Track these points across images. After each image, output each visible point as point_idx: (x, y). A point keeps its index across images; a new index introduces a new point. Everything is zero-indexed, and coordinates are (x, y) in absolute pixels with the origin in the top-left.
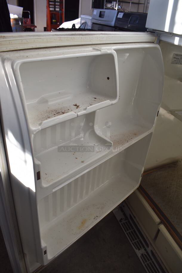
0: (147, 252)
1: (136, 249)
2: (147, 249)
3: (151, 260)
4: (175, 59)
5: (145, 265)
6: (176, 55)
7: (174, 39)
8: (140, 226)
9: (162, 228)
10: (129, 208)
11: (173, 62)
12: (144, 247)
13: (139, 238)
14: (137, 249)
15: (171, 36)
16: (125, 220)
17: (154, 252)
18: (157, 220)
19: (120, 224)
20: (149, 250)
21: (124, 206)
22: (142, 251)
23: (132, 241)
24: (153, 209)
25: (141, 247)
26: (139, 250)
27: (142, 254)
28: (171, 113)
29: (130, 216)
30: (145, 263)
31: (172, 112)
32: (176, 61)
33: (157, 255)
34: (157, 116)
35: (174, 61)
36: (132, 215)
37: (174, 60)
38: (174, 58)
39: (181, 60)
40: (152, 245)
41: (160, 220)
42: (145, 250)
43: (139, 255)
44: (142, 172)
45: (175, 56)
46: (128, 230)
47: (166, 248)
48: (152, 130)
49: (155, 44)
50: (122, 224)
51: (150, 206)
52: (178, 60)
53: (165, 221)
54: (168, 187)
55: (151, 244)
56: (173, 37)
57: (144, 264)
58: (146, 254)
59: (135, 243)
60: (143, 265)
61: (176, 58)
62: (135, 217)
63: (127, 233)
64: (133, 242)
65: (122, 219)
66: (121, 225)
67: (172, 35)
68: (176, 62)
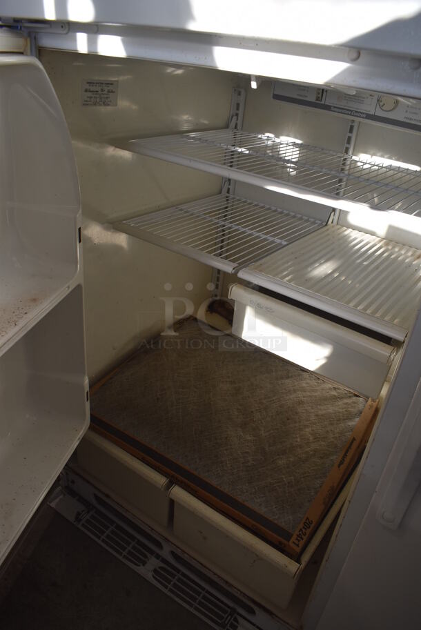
0: (164, 561)
1: (136, 564)
2: (160, 553)
3: (178, 571)
4: (89, 94)
5: (171, 591)
6: (88, 83)
7: (75, 40)
8: (127, 510)
9: (178, 493)
10: (88, 482)
11: (86, 101)
12: (152, 552)
13: (133, 538)
14: (139, 566)
15: (65, 32)
16: (88, 512)
17: (178, 552)
18: (161, 480)
19: (80, 526)
20: (165, 552)
21: (73, 482)
22: (153, 562)
23: (121, 554)
24: (143, 460)
25: (146, 557)
26: (144, 563)
27: (155, 571)
28: (114, 228)
29: (96, 497)
30: (170, 586)
31: (115, 225)
32: (91, 97)
33: (186, 555)
34: (80, 241)
35: (88, 99)
36: (100, 495)
37: (88, 97)
38: (86, 91)
39: (102, 96)
40: (169, 541)
41: (168, 478)
42: (158, 556)
43: (149, 576)
44: (87, 388)
45: (87, 87)
46: (103, 532)
47: (201, 533)
48: (77, 278)
49: (27, 55)
50: (83, 525)
51: (132, 457)
52: (98, 96)
53: (178, 475)
54: (158, 399)
55: (166, 539)
56: (70, 34)
57: (167, 588)
58: (163, 565)
59: (130, 553)
60: (166, 591)
61: (90, 91)
62: (107, 496)
63: (103, 541)
64: (125, 553)
65: (78, 514)
66: (83, 529)
67: (67, 29)
68: (92, 99)
